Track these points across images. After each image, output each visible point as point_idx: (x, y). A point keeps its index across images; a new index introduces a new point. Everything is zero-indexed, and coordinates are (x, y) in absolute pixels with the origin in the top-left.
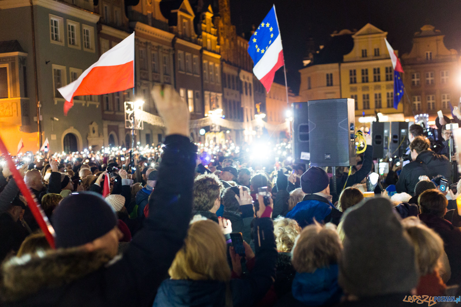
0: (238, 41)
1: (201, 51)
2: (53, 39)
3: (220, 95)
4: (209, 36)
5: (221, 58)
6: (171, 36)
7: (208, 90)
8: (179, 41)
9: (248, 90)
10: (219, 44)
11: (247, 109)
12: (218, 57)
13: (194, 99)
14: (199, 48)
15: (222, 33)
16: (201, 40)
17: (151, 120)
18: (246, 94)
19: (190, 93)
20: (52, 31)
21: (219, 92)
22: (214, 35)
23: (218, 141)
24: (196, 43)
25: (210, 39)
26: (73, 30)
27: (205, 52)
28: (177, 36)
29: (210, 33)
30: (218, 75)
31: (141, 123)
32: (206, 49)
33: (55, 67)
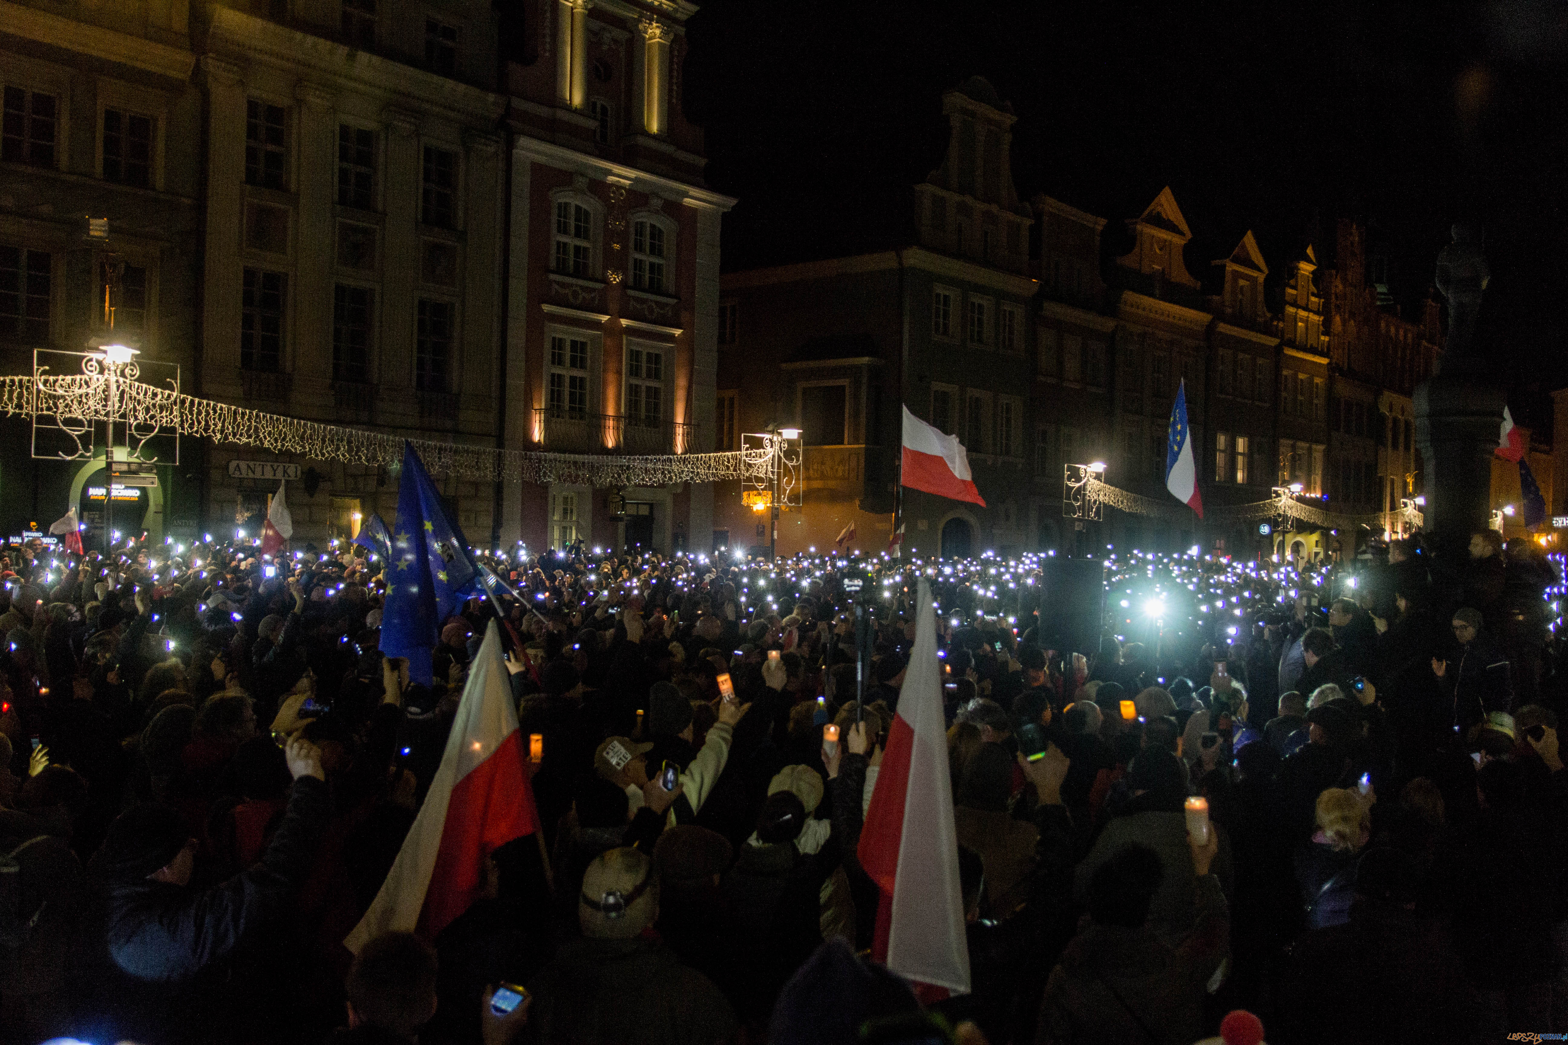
0: (1383, 325)
1: (1278, 350)
2: (937, 330)
3: (1321, 447)
4: (1303, 313)
5: (1329, 364)
6: (1204, 317)
7: (1288, 437)
8: (1223, 328)
9: (1401, 439)
10: (1325, 333)
11: (1392, 482)
12: (1324, 361)
13: (1250, 455)
14: (1273, 342)
15: (1338, 307)
16: (1281, 325)
17: (1122, 503)
18: (1395, 446)
19: (1241, 444)
20: (937, 316)
21: (1318, 442)
22: (1317, 313)
23: (1304, 553)
24: (1268, 331)
25: (1306, 321)
26: (981, 313)
27: (1290, 352)
28: (1219, 316)
29: (1306, 309)
30: (1319, 401)
31: (1098, 509)
32: (1292, 344)
33: (937, 386)
